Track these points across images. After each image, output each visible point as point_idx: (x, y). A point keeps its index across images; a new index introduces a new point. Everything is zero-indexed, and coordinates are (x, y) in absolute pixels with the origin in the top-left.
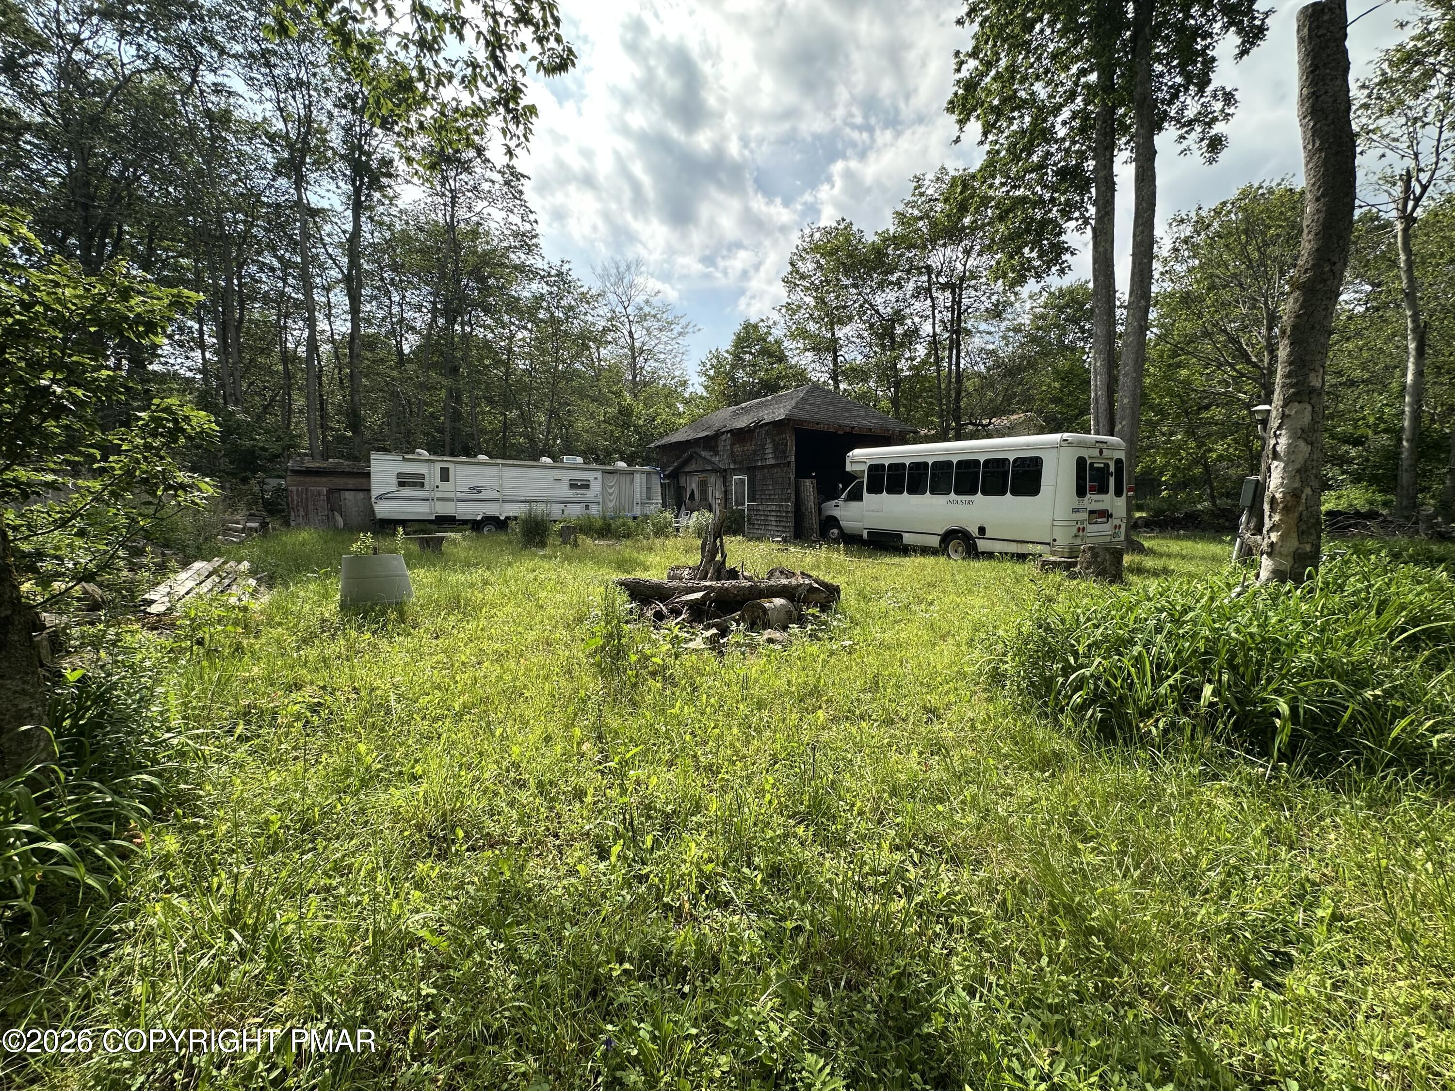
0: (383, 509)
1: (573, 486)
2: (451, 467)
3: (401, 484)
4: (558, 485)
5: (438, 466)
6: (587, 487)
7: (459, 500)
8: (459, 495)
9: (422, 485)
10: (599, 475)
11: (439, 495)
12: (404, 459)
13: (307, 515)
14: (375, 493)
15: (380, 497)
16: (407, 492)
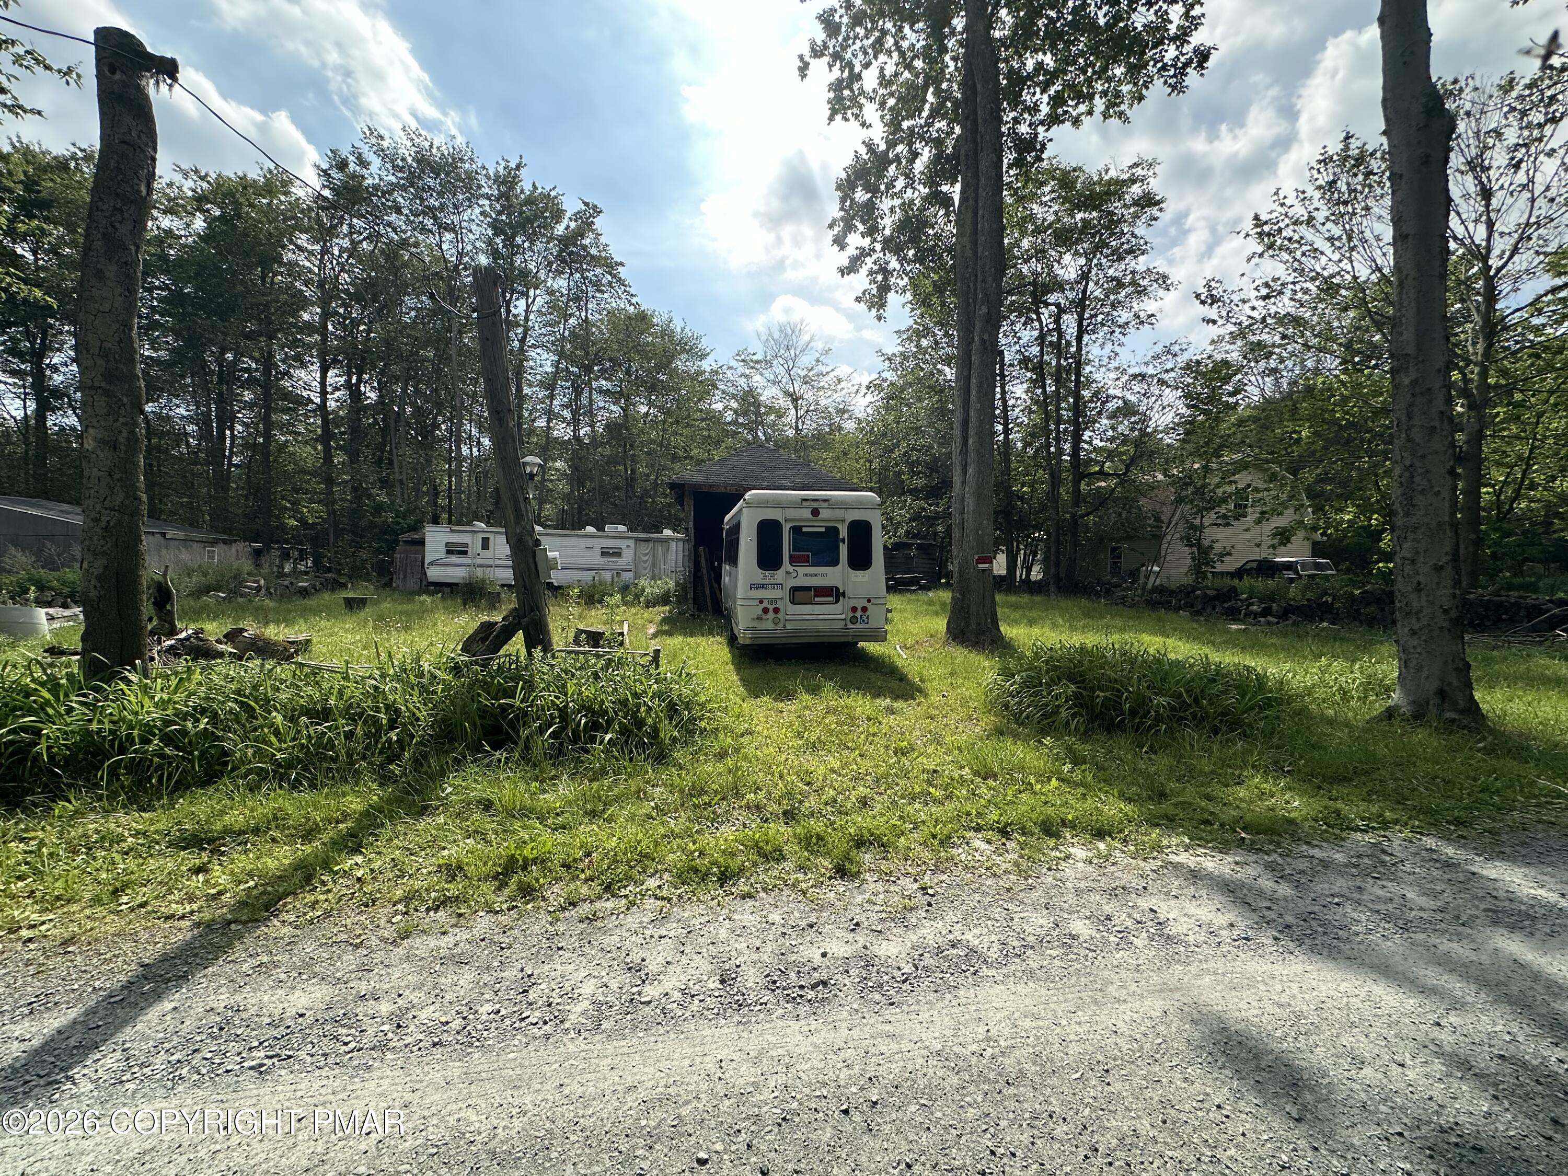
0: (434, 574)
1: (604, 554)
2: (491, 536)
3: (449, 552)
4: (589, 553)
5: (480, 536)
6: (618, 554)
7: (497, 566)
8: (498, 562)
9: (465, 553)
10: (631, 543)
11: (479, 562)
12: (452, 531)
13: (405, 577)
14: (427, 561)
15: (431, 564)
16: (454, 559)
